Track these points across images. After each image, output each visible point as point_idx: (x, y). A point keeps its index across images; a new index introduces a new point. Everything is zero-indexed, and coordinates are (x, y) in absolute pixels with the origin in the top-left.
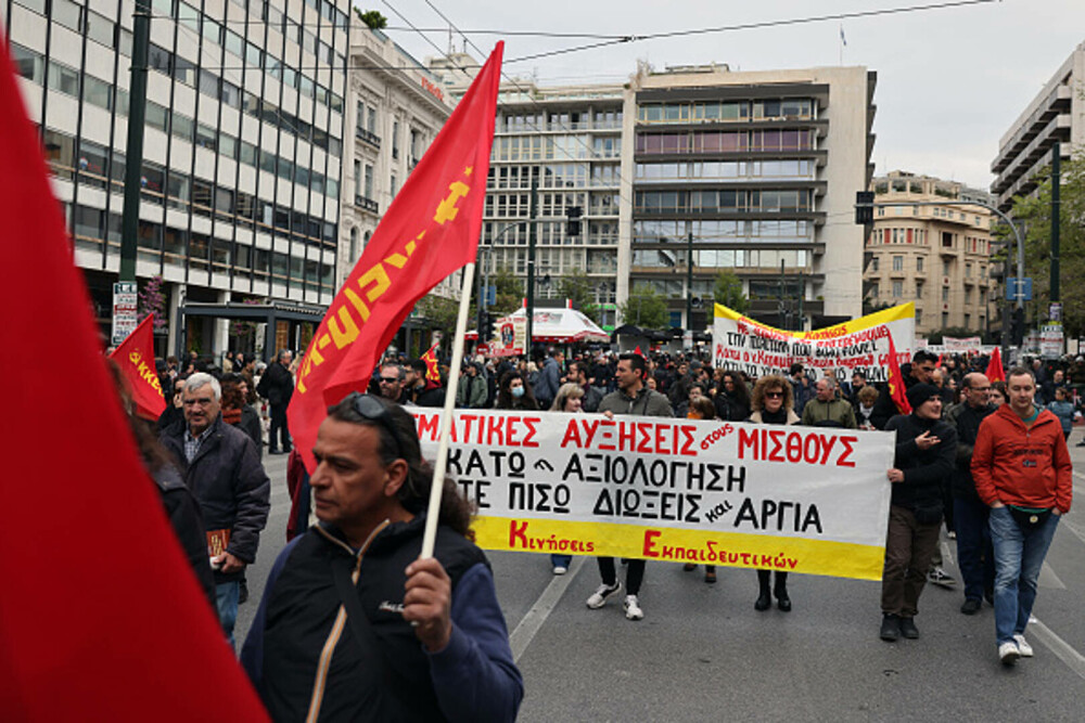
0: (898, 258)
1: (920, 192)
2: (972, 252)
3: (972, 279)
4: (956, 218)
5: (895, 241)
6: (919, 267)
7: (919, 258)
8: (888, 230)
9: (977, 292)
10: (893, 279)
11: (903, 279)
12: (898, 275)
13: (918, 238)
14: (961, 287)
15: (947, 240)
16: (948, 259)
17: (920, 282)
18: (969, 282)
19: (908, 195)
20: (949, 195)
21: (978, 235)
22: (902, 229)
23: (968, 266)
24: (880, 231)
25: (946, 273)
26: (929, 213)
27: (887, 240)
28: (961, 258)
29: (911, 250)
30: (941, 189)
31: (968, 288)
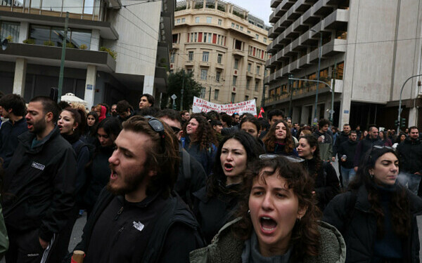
0: (206, 53)
1: (224, 11)
2: (252, 55)
3: (251, 74)
4: (245, 31)
5: (205, 41)
6: (219, 61)
7: (219, 55)
8: (200, 33)
9: (253, 83)
10: (201, 66)
11: (208, 67)
12: (205, 64)
13: (220, 42)
14: (244, 78)
15: (238, 45)
16: (238, 58)
17: (219, 71)
18: (249, 75)
19: (215, 11)
20: (241, 16)
21: (257, 46)
22: (210, 34)
23: (250, 64)
24: (196, 33)
25: (236, 67)
26: (228, 25)
27: (200, 40)
28: (246, 59)
29: (215, 49)
30: (237, 12)
31: (249, 79)
